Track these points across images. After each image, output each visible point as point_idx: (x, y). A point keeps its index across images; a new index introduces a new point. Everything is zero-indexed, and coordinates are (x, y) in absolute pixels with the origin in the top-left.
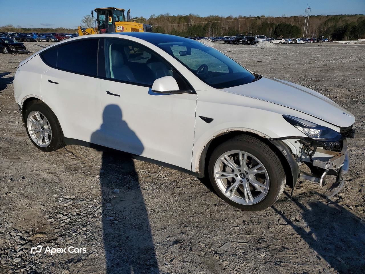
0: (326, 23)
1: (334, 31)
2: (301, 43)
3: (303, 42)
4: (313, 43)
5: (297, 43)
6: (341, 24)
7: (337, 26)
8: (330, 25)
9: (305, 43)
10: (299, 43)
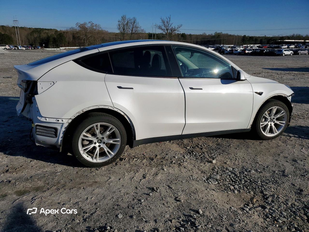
0: (32, 34)
1: (40, 40)
2: (23, 50)
3: (24, 49)
4: (31, 49)
5: (19, 49)
6: (44, 36)
7: (41, 37)
8: (36, 35)
9: (26, 49)
10: (21, 49)
